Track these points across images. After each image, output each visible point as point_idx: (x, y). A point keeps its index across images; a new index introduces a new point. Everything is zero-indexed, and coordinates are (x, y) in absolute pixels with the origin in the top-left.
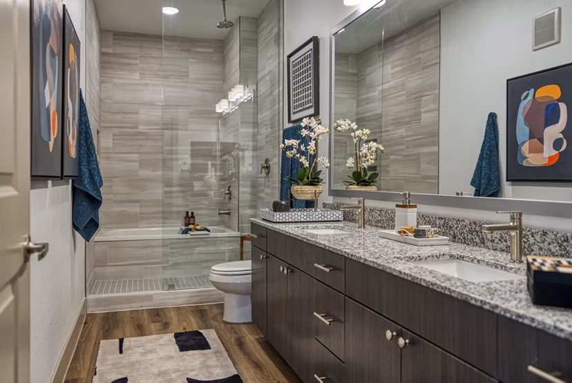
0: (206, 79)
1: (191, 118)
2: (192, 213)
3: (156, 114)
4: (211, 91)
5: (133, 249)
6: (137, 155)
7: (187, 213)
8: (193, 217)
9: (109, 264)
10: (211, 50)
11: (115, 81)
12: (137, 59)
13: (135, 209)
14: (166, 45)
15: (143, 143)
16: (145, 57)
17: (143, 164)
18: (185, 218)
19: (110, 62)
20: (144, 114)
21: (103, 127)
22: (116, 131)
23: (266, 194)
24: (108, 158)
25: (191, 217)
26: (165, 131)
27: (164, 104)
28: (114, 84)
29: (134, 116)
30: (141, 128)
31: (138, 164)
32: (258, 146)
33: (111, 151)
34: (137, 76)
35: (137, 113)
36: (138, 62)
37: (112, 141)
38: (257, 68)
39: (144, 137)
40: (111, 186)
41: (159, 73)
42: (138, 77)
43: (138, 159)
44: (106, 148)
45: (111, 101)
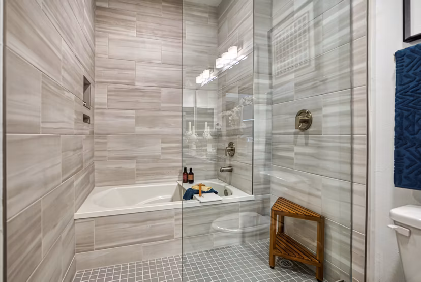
0: (201, 42)
1: (188, 76)
2: (191, 169)
3: (153, 72)
4: (206, 53)
5: (127, 225)
6: (134, 112)
7: (185, 169)
8: (191, 173)
9: (95, 247)
10: (206, 15)
11: (110, 36)
12: (134, 16)
13: (131, 166)
14: (163, 6)
15: (140, 99)
16: (143, 15)
17: (139, 120)
18: (184, 173)
19: (105, 17)
20: (141, 71)
21: (97, 82)
22: (112, 86)
23: (296, 154)
24: (102, 114)
25: (190, 174)
26: (162, 89)
27: (160, 62)
28: (110, 40)
29: (130, 72)
30: (138, 84)
31: (134, 120)
32: (273, 99)
33: (106, 107)
34: (133, 33)
35: (133, 69)
36: (135, 19)
37: (106, 97)
38: (271, 15)
39: (141, 94)
40: (106, 143)
41: (156, 32)
42: (135, 35)
43: (135, 116)
44: (101, 104)
45: (107, 56)
